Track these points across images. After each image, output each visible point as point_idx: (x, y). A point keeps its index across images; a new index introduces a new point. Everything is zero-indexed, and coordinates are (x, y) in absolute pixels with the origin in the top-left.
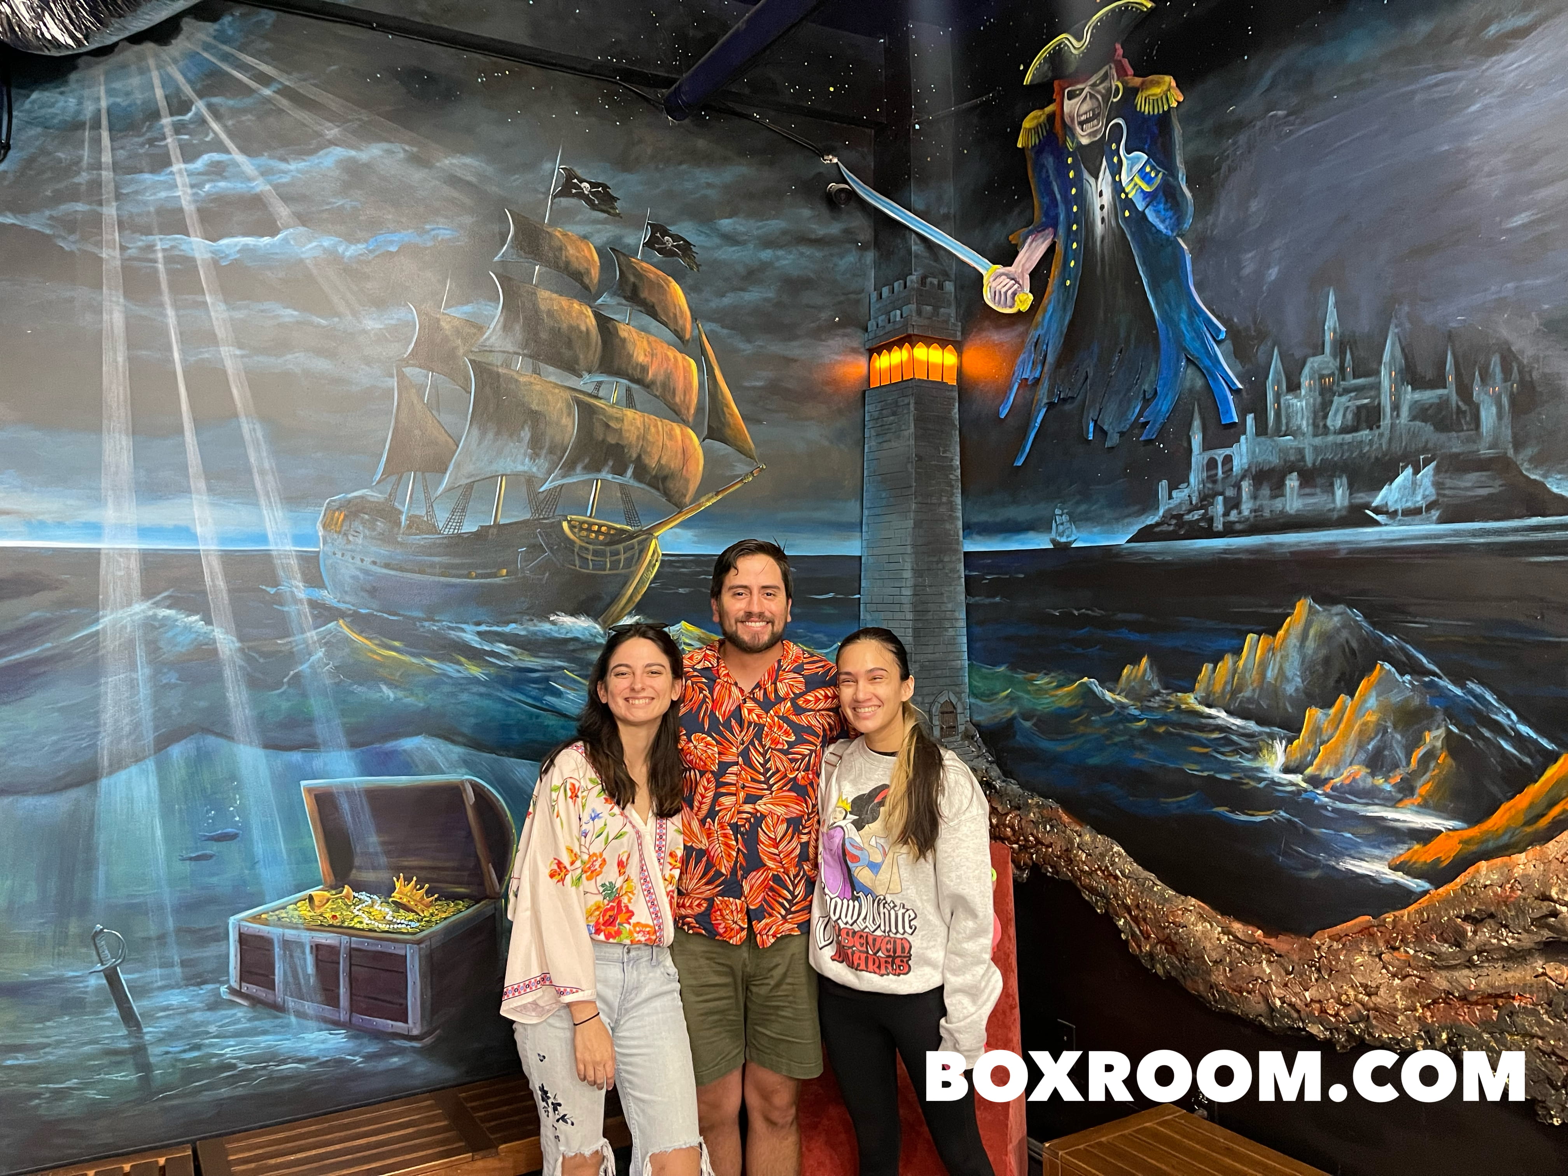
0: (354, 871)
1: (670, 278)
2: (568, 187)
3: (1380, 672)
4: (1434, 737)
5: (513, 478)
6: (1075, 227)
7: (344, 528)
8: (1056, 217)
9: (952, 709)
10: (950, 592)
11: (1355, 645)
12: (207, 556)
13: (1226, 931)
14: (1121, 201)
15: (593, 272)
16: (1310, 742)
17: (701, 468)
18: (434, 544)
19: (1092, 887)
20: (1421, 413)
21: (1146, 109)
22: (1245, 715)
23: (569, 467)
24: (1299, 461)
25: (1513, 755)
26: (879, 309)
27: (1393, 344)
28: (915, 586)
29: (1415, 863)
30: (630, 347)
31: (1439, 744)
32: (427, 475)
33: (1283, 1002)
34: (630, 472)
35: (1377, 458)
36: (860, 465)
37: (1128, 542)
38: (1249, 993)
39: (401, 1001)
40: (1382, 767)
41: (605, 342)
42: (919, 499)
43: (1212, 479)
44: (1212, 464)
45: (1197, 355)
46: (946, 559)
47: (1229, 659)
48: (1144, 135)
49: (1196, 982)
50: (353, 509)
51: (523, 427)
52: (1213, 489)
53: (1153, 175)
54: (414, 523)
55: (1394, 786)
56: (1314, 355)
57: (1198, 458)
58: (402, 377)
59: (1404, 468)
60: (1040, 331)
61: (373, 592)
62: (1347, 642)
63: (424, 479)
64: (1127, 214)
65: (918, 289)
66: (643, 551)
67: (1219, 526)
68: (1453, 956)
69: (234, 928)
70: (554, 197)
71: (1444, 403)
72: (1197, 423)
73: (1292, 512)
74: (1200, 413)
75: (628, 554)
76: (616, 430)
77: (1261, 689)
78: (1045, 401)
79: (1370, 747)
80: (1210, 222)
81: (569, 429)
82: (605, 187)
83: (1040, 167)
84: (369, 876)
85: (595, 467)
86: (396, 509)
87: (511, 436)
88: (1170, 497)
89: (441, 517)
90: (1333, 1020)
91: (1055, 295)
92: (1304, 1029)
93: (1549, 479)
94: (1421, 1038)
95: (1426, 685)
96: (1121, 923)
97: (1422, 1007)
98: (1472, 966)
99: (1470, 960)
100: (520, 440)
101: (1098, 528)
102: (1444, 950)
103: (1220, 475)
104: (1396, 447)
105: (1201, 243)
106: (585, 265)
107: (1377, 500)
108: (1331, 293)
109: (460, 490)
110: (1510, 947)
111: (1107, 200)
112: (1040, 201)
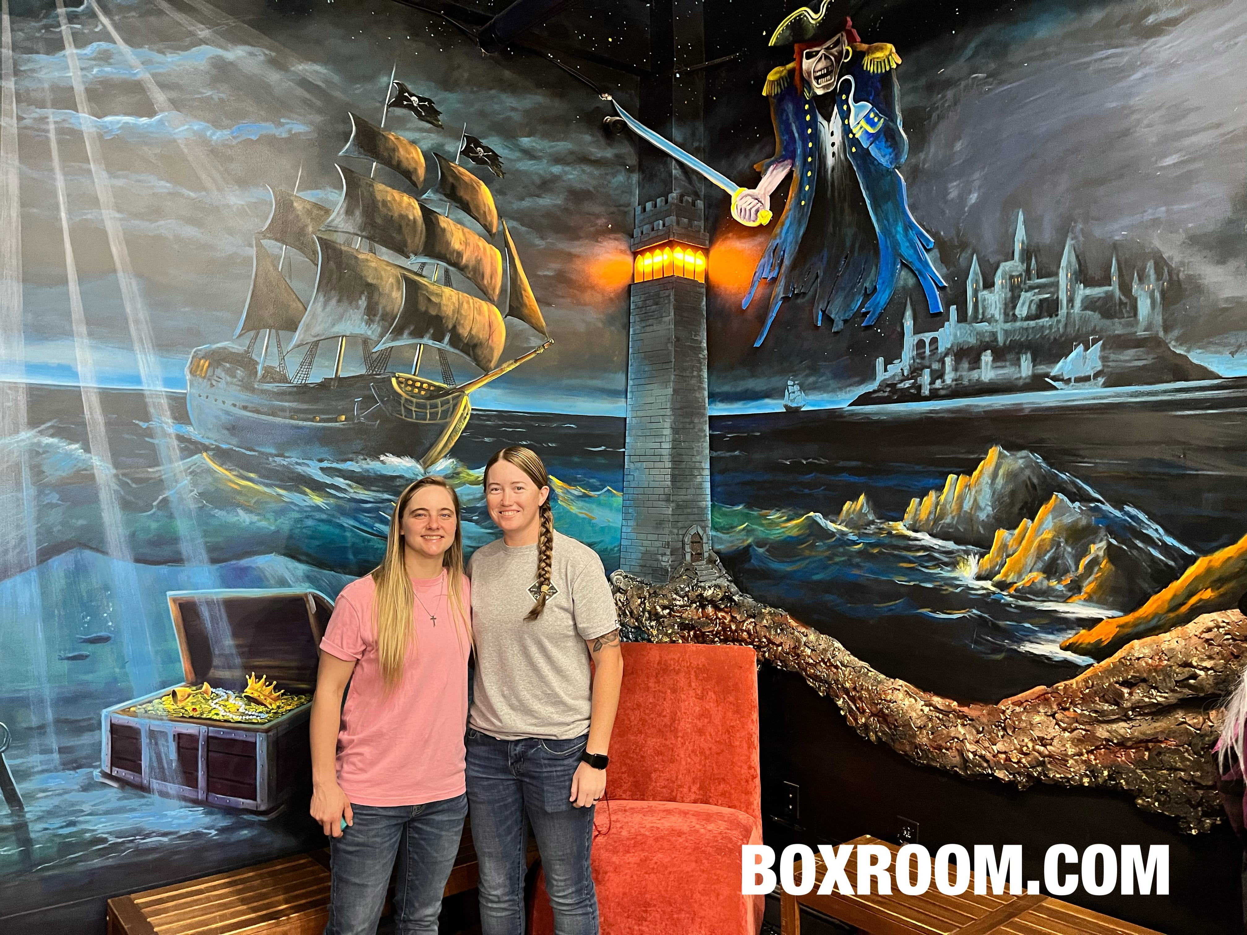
0: (212, 671)
1: (481, 182)
2: (400, 100)
3: (1055, 500)
4: (1097, 549)
5: (352, 339)
6: (810, 159)
7: (209, 374)
8: (794, 152)
9: (699, 540)
10: (699, 447)
11: (1035, 480)
12: (86, 392)
13: (928, 704)
14: (849, 140)
15: (420, 172)
16: (998, 556)
17: (503, 339)
18: (286, 391)
19: (816, 676)
20: (1090, 304)
21: (872, 69)
22: (945, 537)
23: (398, 332)
24: (992, 341)
25: (1160, 560)
26: (643, 220)
27: (1069, 252)
28: (673, 441)
29: (1081, 644)
30: (448, 235)
31: (1101, 553)
32: (280, 332)
33: (975, 755)
34: (447, 339)
35: (1055, 339)
36: (625, 344)
37: (850, 405)
38: (947, 749)
39: (252, 782)
40: (1056, 572)
41: (428, 231)
42: (677, 372)
43: (921, 356)
44: (921, 344)
45: (910, 260)
46: (696, 421)
47: (932, 494)
48: (869, 89)
49: (903, 744)
50: (217, 358)
51: (360, 298)
52: (921, 363)
53: (876, 120)
54: (268, 373)
55: (1065, 586)
56: (1006, 261)
57: (910, 341)
58: (260, 248)
59: (1076, 346)
60: (778, 241)
61: (233, 430)
62: (1029, 478)
63: (278, 334)
64: (854, 150)
65: (676, 205)
66: (455, 406)
67: (926, 391)
68: (1113, 712)
69: (106, 720)
70: (389, 106)
71: (1109, 296)
72: (909, 313)
73: (987, 380)
74: (911, 305)
75: (445, 407)
76: (436, 304)
77: (959, 517)
78: (782, 295)
79: (1046, 558)
80: (923, 157)
81: (398, 301)
82: (430, 102)
83: (781, 111)
84: (226, 674)
85: (418, 333)
86: (253, 360)
87: (350, 303)
88: (886, 370)
89: (291, 369)
90: (1016, 766)
91: (791, 212)
92: (992, 775)
93: (1191, 353)
94: (1087, 776)
95: (1091, 509)
96: (840, 703)
97: (1088, 753)
98: (1128, 719)
99: (1126, 715)
100: (358, 308)
101: (825, 395)
102: (1105, 708)
103: (928, 353)
104: (1070, 330)
105: (914, 174)
106: (414, 165)
107: (1055, 370)
108: (1020, 213)
109: (308, 347)
110: (1159, 703)
111: (837, 138)
112: (781, 139)
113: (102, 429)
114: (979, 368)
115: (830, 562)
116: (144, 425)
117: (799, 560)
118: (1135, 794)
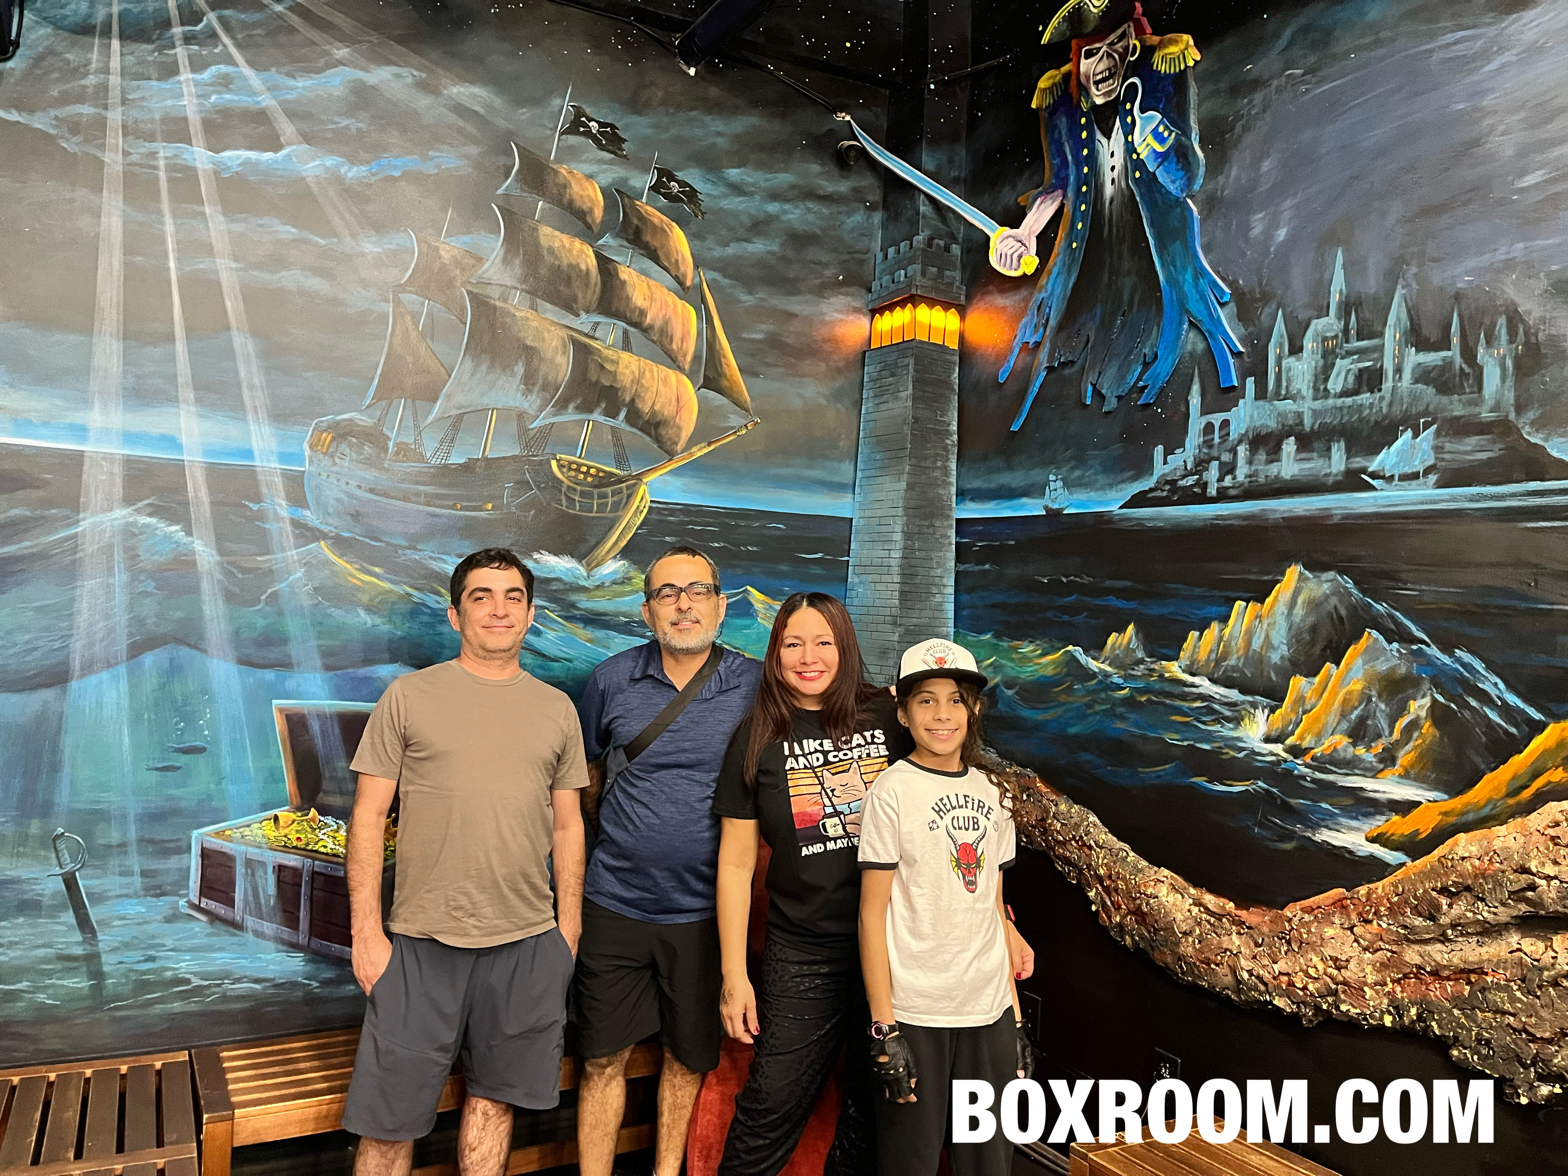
0: (321, 795)
1: (674, 224)
2: (576, 126)
3: (1367, 639)
4: (1419, 707)
5: (504, 413)
6: (1084, 189)
7: (331, 450)
8: (1066, 179)
10: (940, 557)
11: (1343, 612)
12: (191, 467)
13: (1198, 903)
14: (1133, 162)
15: (596, 211)
16: (1292, 711)
17: (695, 416)
18: (422, 473)
19: (1065, 857)
20: (1424, 375)
21: (1163, 68)
22: (1228, 684)
23: (562, 406)
24: (1297, 425)
25: (1498, 724)
26: (884, 270)
27: (1399, 306)
28: (905, 548)
29: (1393, 835)
30: (629, 289)
31: (1423, 713)
32: (418, 403)
33: (1251, 975)
34: (622, 415)
35: (1376, 422)
37: (1121, 508)
38: (1217, 965)
40: (1364, 737)
41: (604, 284)
42: (914, 461)
44: (1209, 428)
45: (1200, 317)
46: (938, 524)
47: (1215, 626)
48: (1160, 94)
49: (1164, 953)
50: (341, 432)
51: (517, 364)
52: (1208, 454)
53: (1166, 134)
54: (402, 450)
55: (1375, 756)
56: (1319, 317)
57: (1196, 423)
58: (398, 302)
59: (1403, 431)
60: (1044, 294)
61: (356, 516)
62: (1336, 608)
63: (414, 406)
64: (1138, 175)
65: (923, 250)
66: (630, 497)
67: (1212, 491)
68: (1426, 929)
69: (197, 843)
70: (562, 134)
71: (1447, 365)
72: (1196, 388)
73: (1288, 477)
74: (1200, 377)
75: (615, 499)
76: (610, 372)
77: (1246, 658)
78: (1046, 365)
79: (1353, 717)
80: (1221, 183)
81: (564, 368)
82: (613, 127)
83: (1053, 128)
84: (335, 802)
85: (587, 408)
86: (384, 435)
87: (504, 370)
88: (1165, 463)
89: (429, 447)
90: (1301, 993)
91: (1061, 256)
92: (1271, 1003)
93: (1550, 443)
94: (1390, 1013)
95: (1413, 652)
96: (1092, 894)
97: (1393, 981)
98: (1444, 939)
99: (1444, 934)
100: (513, 375)
101: (1092, 494)
102: (1417, 923)
103: (1217, 440)
104: (1397, 411)
105: (1210, 204)
106: (589, 205)
107: (1374, 465)
108: (1340, 253)
109: (450, 421)
110: (1486, 921)
111: (1118, 161)
112: (1051, 164)
113: (206, 509)
114: (1279, 460)
115: (1089, 711)
116: (255, 507)
117: (1054, 707)
118: (1451, 1042)
